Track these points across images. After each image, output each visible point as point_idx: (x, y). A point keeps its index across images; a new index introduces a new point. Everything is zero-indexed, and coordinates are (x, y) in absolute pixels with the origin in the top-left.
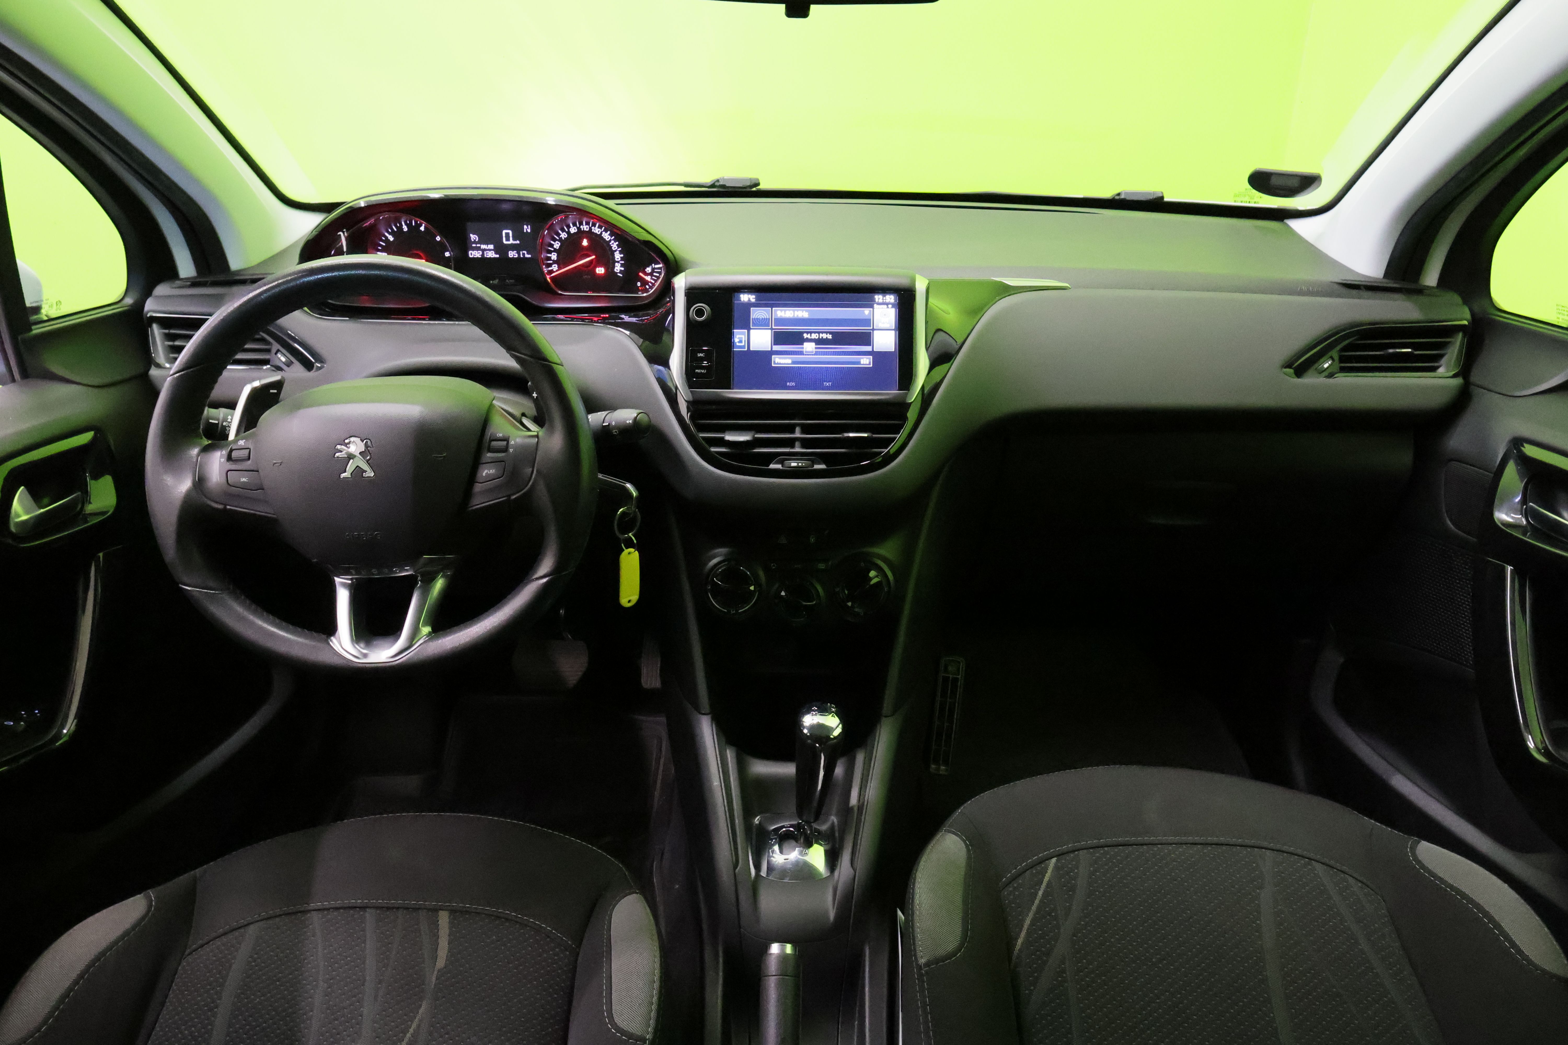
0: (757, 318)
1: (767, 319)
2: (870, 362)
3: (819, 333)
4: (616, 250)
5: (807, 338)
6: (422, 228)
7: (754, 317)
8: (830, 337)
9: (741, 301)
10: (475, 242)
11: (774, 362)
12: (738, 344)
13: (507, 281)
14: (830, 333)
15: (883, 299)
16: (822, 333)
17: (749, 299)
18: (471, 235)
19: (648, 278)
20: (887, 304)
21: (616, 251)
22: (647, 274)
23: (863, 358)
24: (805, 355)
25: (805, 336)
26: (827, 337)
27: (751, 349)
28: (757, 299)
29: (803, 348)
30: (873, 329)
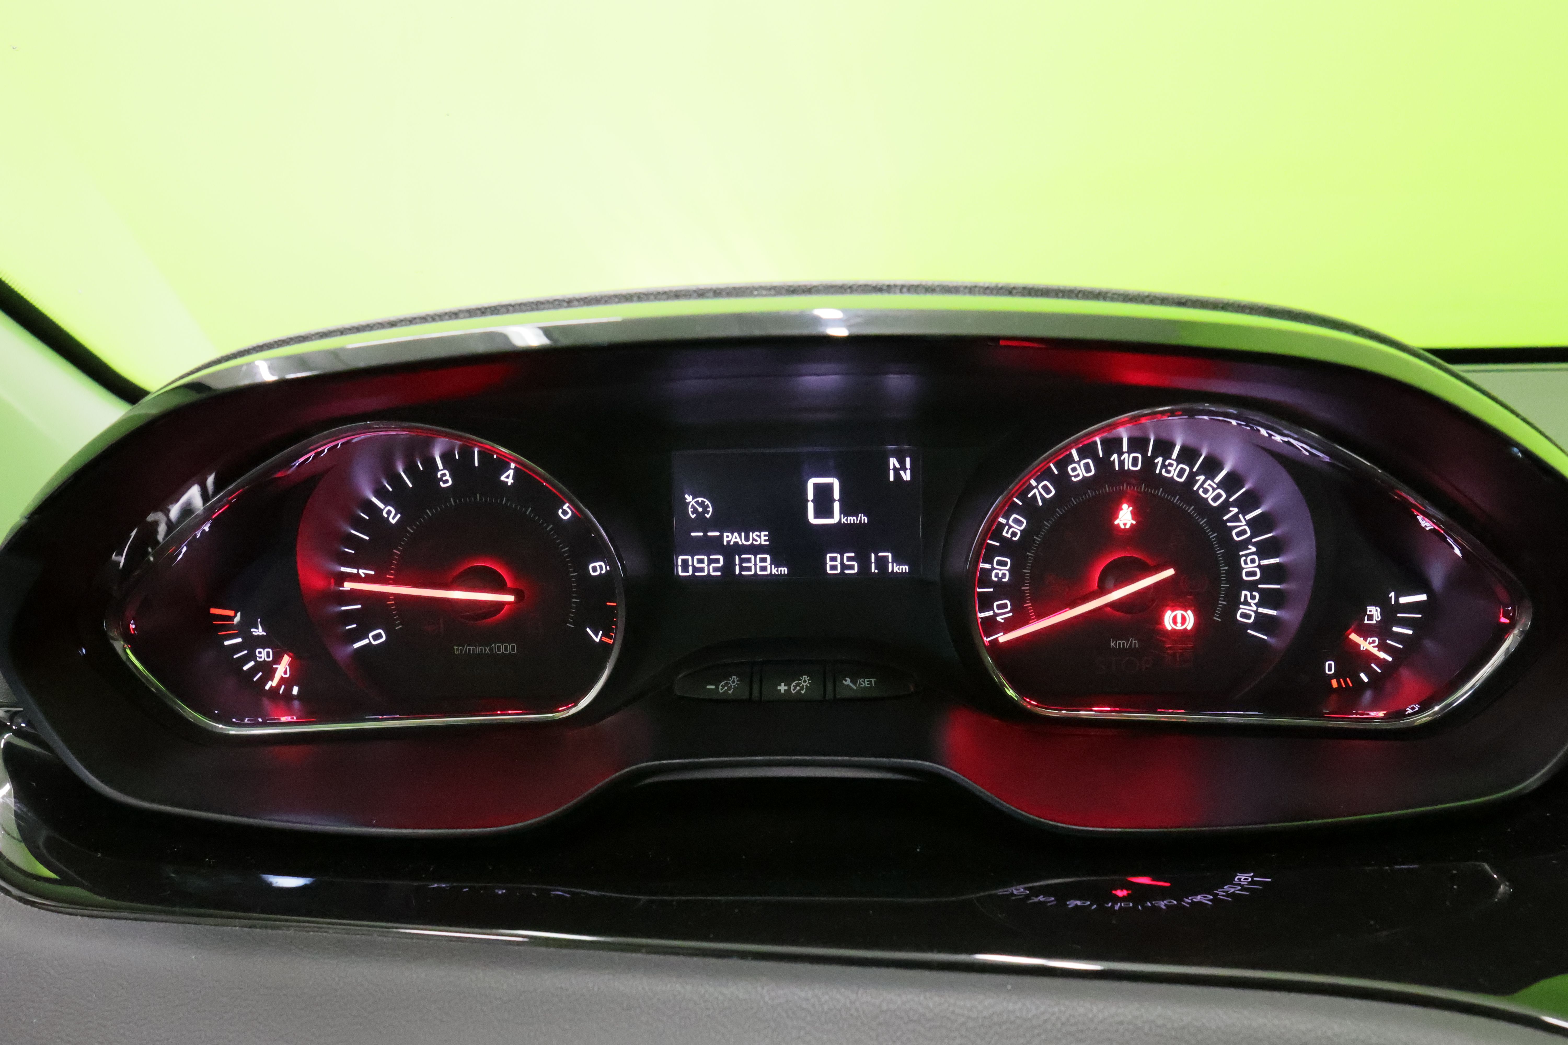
4: (1248, 542)
6: (508, 478)
10: (702, 523)
13: (848, 682)
18: (689, 498)
19: (1368, 645)
21: (1244, 544)
22: (1365, 632)
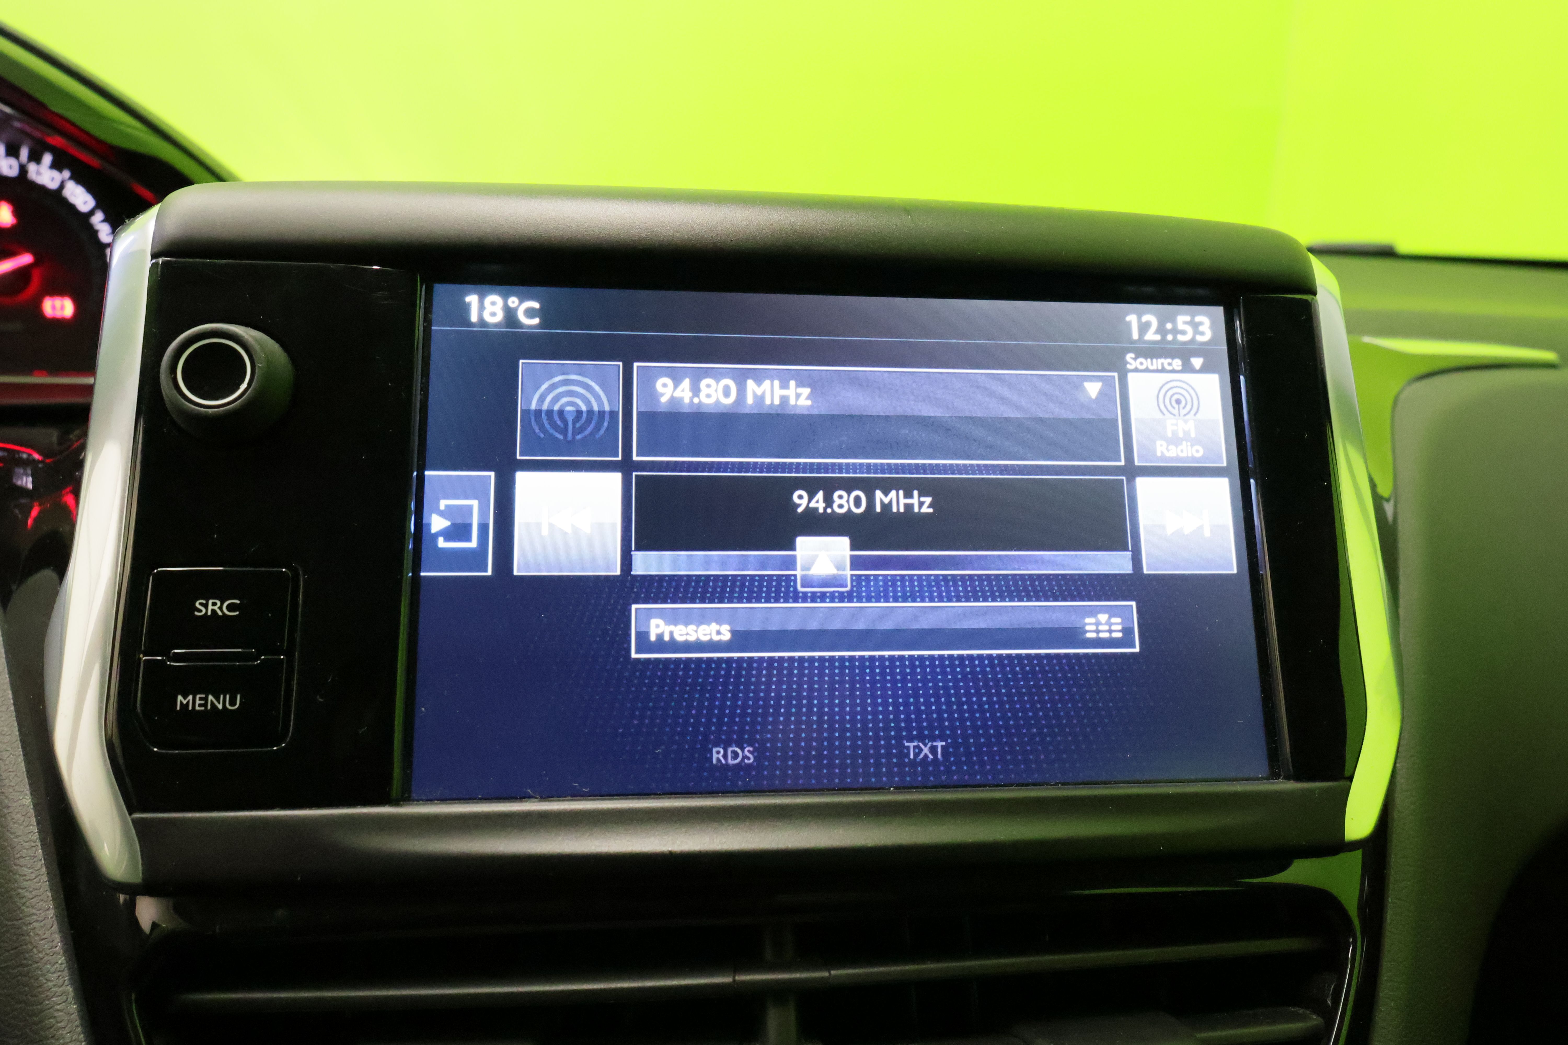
0: (550, 412)
1: (602, 413)
2: (1127, 631)
3: (869, 487)
5: (810, 512)
7: (533, 407)
8: (922, 504)
9: (467, 322)
11: (643, 636)
12: (442, 543)
14: (925, 487)
15: (1161, 330)
16: (887, 486)
17: (510, 315)
20: (1184, 352)
23: (1093, 612)
24: (805, 598)
25: (801, 499)
26: (909, 507)
27: (517, 571)
28: (547, 315)
29: (791, 563)
30: (1133, 471)
